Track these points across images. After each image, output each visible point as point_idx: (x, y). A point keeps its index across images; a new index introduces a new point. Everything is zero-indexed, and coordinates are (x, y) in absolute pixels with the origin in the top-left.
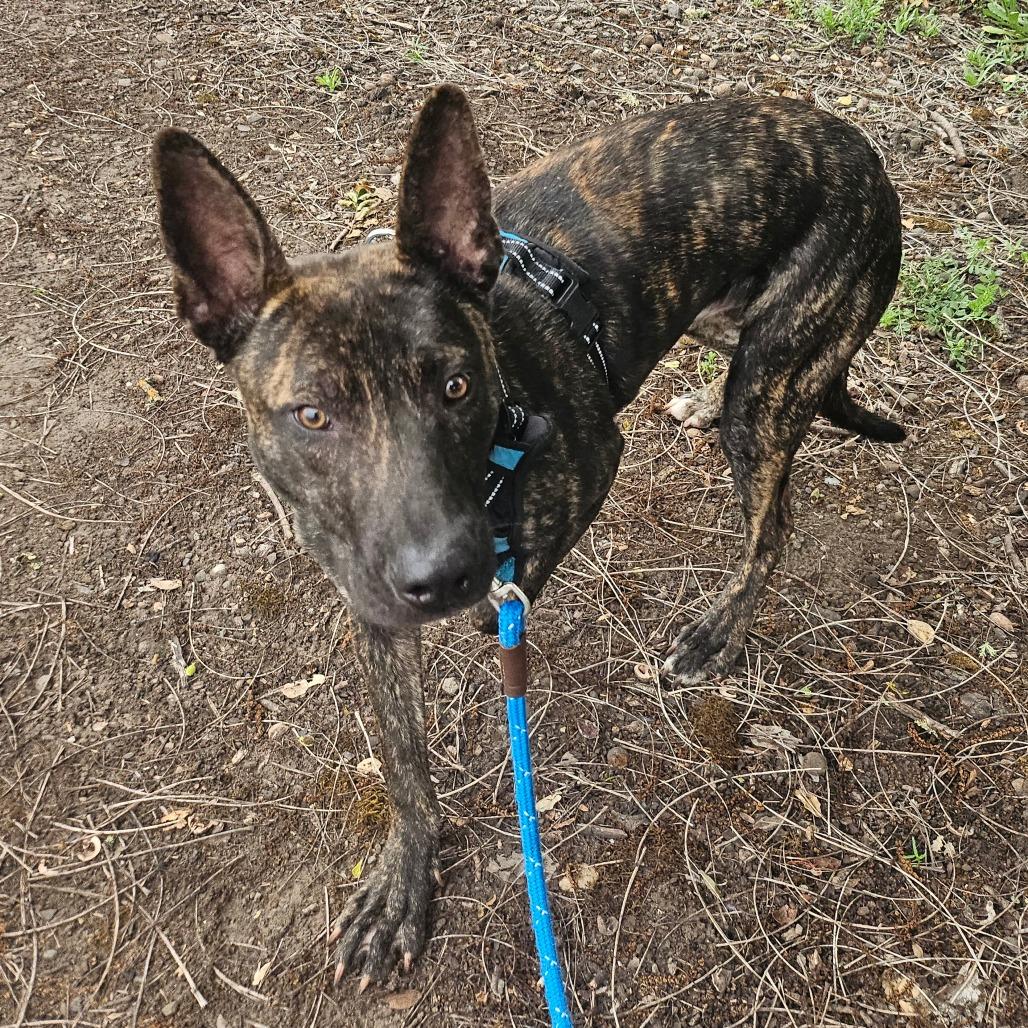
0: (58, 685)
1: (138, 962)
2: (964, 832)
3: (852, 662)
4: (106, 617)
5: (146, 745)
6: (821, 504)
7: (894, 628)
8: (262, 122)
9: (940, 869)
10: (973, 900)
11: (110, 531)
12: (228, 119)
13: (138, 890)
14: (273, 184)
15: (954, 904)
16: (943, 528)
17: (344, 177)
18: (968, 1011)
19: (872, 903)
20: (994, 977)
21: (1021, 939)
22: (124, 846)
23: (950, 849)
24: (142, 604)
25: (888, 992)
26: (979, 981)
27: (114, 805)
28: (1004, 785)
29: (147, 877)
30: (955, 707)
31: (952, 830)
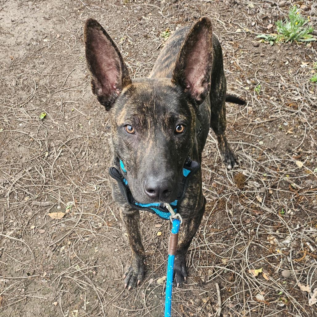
0: (87, 154)
1: (104, 211)
2: (297, 210)
3: (279, 169)
4: (97, 141)
6: (281, 129)
7: (292, 162)
8: (141, 9)
9: (288, 217)
10: (294, 224)
11: (98, 121)
12: (132, 8)
13: (104, 198)
14: (143, 28)
15: (289, 224)
16: (314, 139)
17: (163, 27)
18: (286, 245)
19: (269, 222)
20: (295, 239)
21: (303, 233)
22: (101, 189)
23: (292, 213)
24: (105, 138)
25: (268, 238)
26: (290, 239)
27: (99, 181)
28: (310, 201)
29: (106, 196)
30: (303, 183)
31: (294, 209)
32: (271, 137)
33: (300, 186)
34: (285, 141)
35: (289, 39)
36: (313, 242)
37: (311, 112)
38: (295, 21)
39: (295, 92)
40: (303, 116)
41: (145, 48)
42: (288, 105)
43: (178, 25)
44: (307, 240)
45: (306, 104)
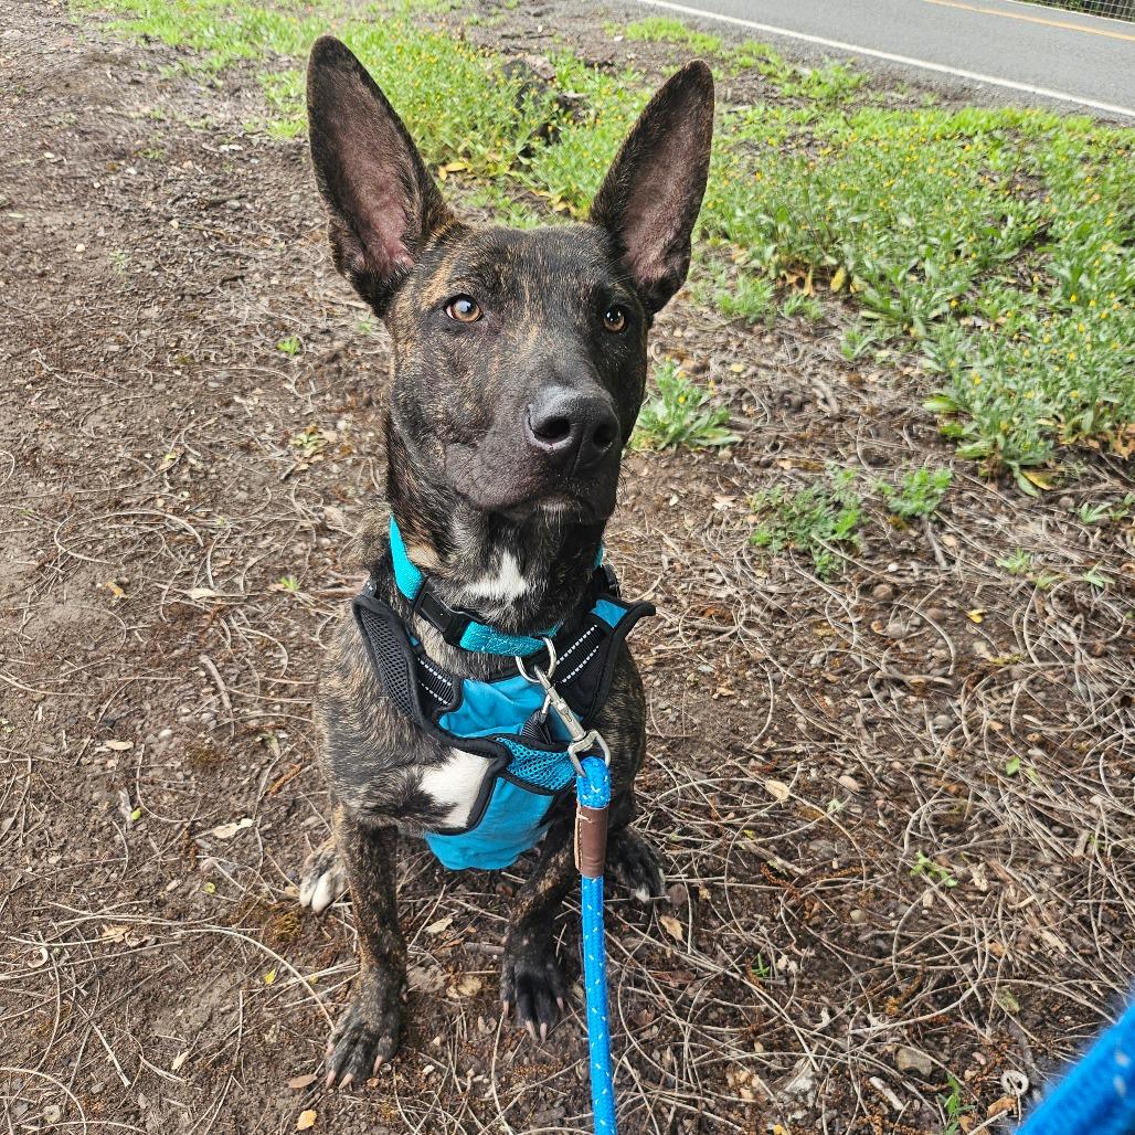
0: (21, 826)
1: (73, 1050)
2: (808, 953)
3: (716, 813)
4: (66, 772)
5: (93, 875)
6: (695, 686)
7: (754, 786)
8: (230, 379)
9: (783, 982)
10: (811, 1008)
11: (74, 702)
12: (201, 377)
13: (78, 992)
14: (234, 427)
15: (793, 1011)
16: (802, 707)
17: (297, 423)
18: (800, 1098)
19: (721, 1010)
20: (825, 1070)
21: (850, 1039)
22: (68, 956)
23: (793, 966)
24: (97, 761)
25: (731, 1081)
26: (812, 1073)
27: (62, 923)
28: (844, 915)
29: (86, 981)
30: (804, 851)
31: (796, 951)
32: (669, 711)
33: (797, 864)
34: (714, 719)
35: (668, 440)
36: (893, 1072)
37: (773, 628)
38: (676, 393)
39: (712, 575)
40: (753, 641)
41: (242, 479)
42: (703, 614)
43: (345, 416)
44: (871, 1067)
45: (752, 607)
